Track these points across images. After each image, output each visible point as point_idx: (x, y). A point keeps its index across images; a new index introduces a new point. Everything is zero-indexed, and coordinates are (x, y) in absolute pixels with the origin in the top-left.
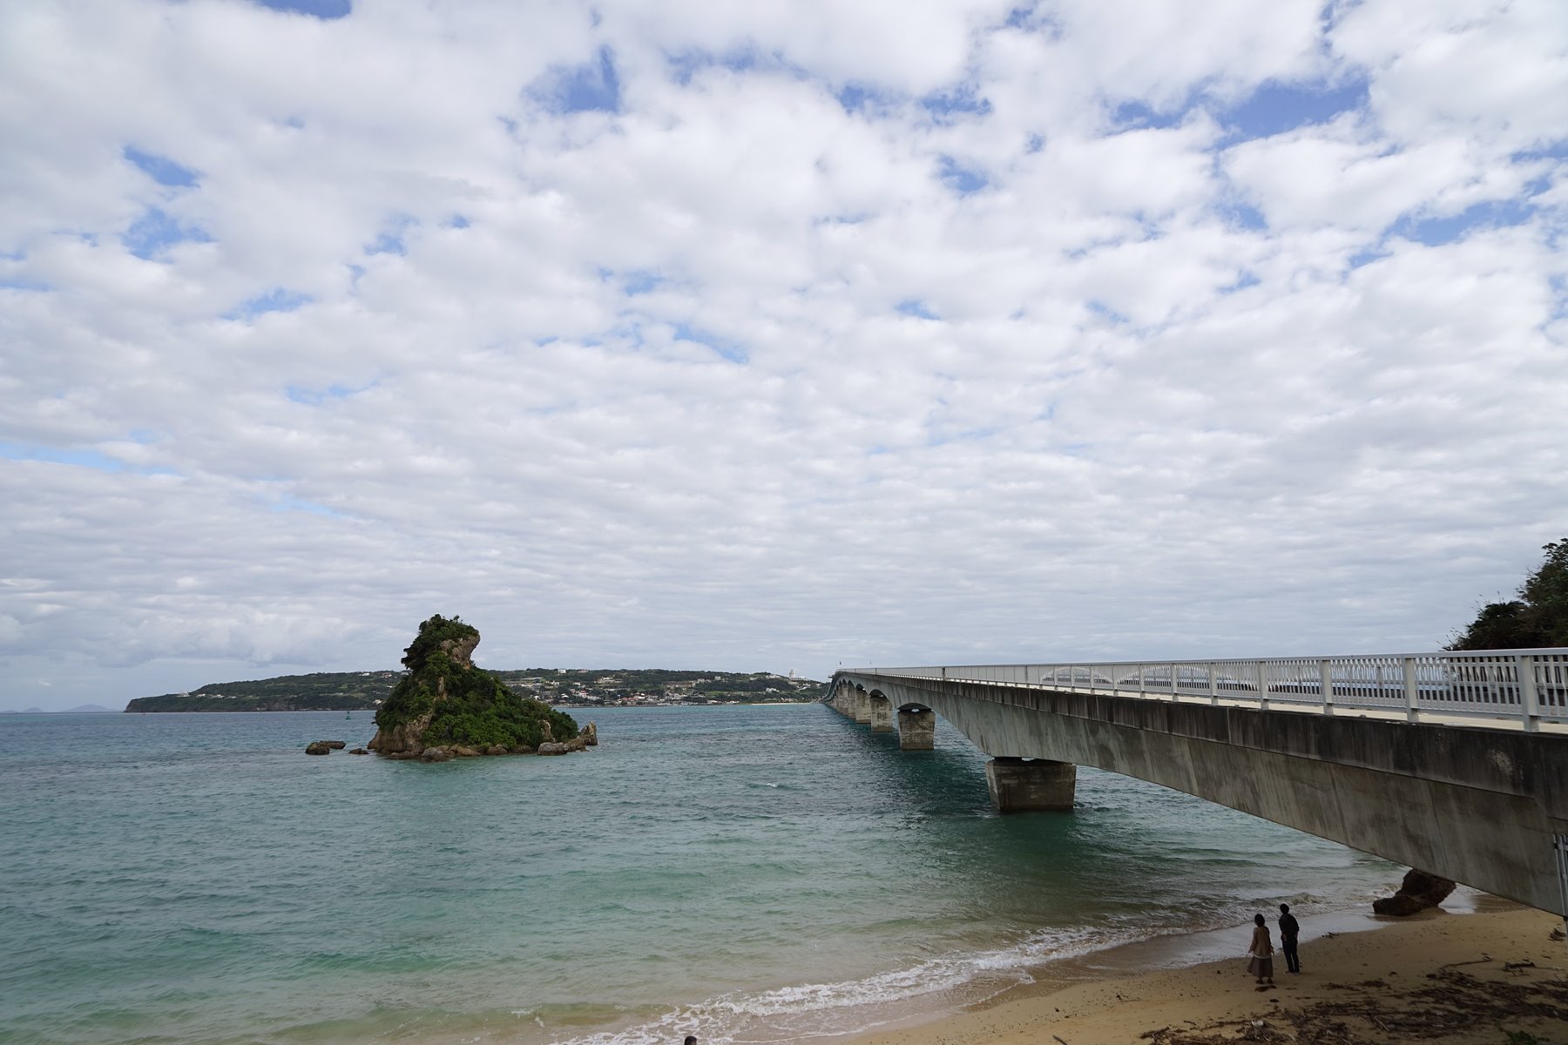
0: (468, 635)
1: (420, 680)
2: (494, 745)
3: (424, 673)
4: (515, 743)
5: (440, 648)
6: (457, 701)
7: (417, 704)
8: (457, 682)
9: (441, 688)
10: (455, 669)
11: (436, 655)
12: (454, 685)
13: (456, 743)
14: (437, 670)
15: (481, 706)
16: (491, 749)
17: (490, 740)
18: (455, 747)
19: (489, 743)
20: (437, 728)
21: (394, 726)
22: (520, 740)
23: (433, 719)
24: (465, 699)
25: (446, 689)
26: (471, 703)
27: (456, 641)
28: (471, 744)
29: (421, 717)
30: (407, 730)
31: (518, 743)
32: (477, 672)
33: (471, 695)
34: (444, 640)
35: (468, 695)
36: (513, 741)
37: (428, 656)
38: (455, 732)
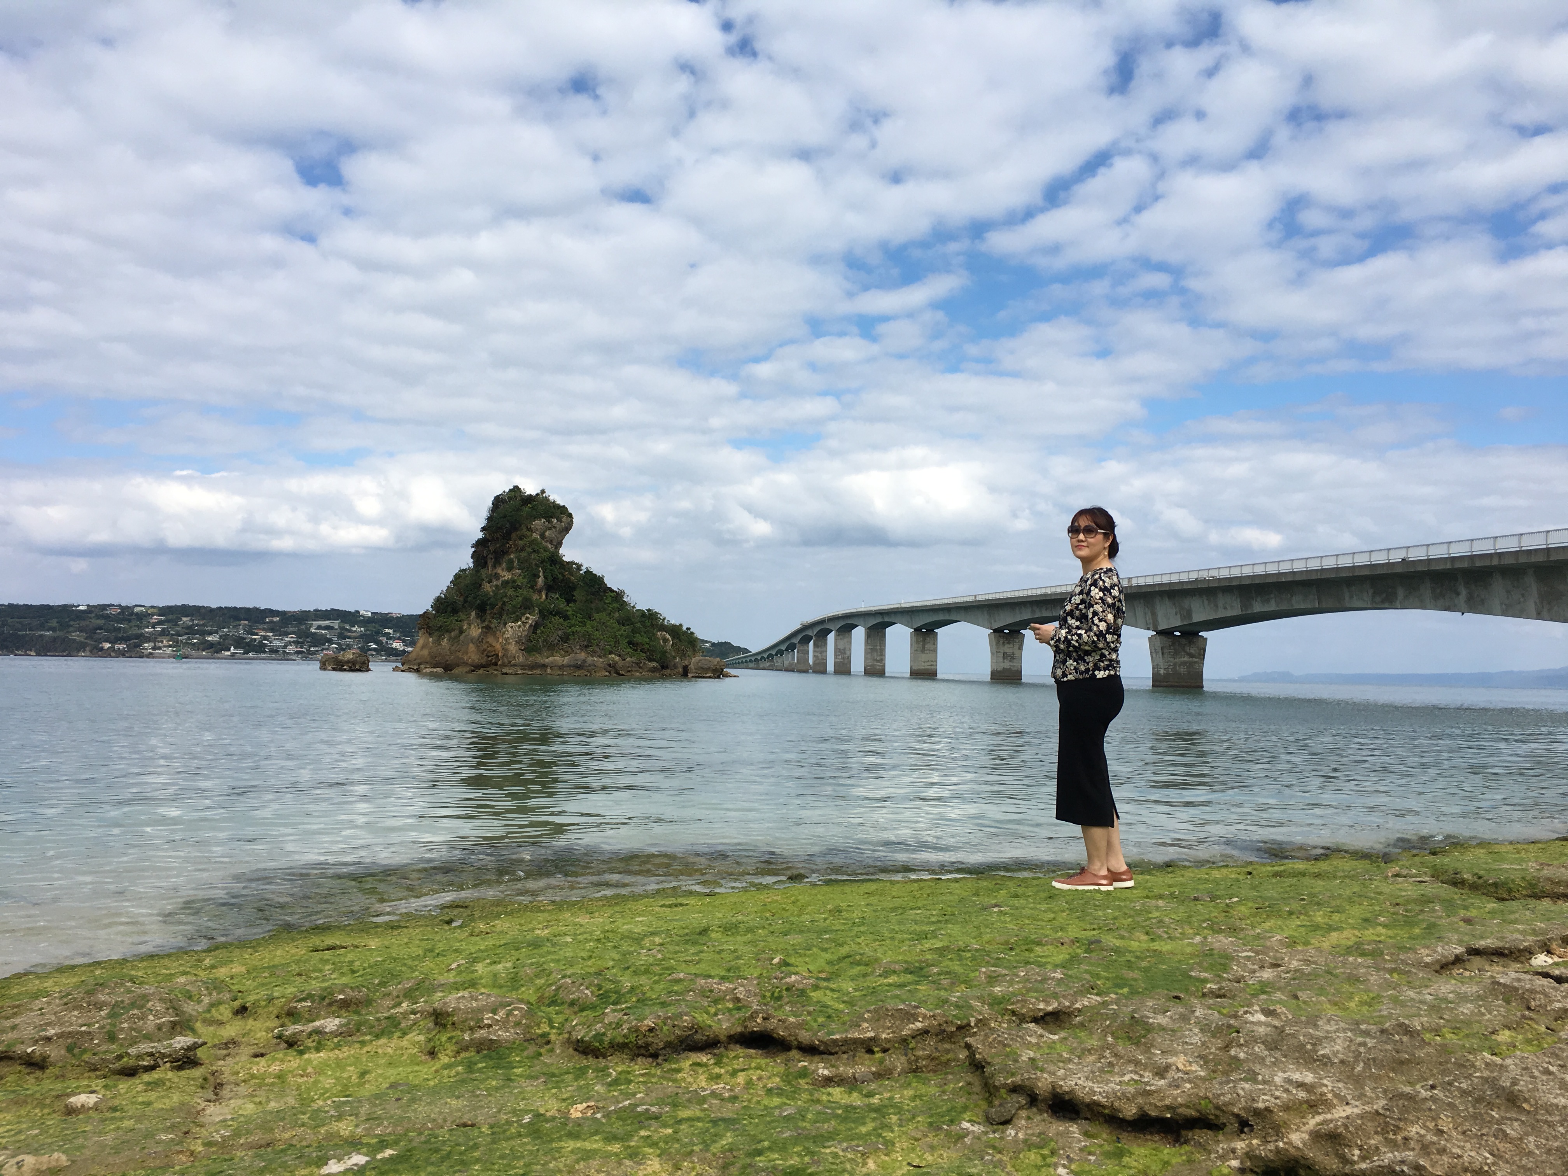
0: (560, 516)
5: (531, 530)
6: (561, 601)
11: (531, 539)
14: (535, 557)
23: (538, 624)
24: (571, 598)
25: (545, 584)
32: (568, 565)
37: (519, 538)
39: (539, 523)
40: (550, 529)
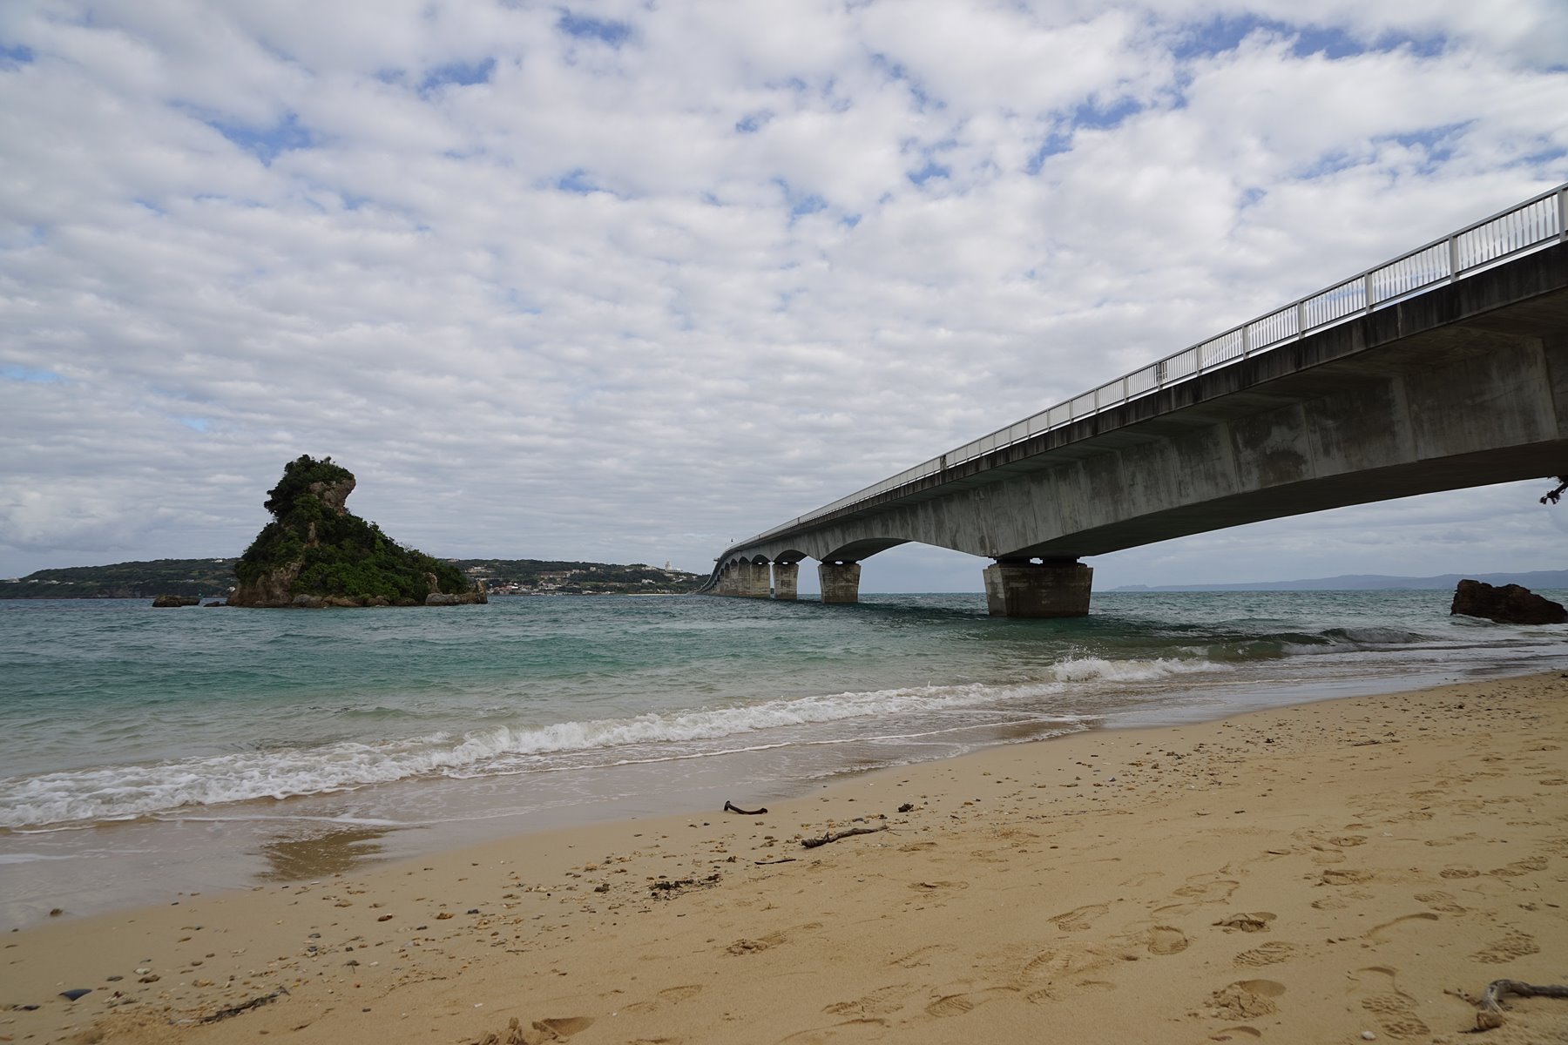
0: (342, 479)
1: (287, 525)
2: (374, 596)
3: (291, 518)
4: (399, 595)
5: (310, 491)
6: (330, 549)
7: (284, 551)
8: (331, 529)
9: (312, 534)
10: (328, 515)
11: (306, 498)
12: (327, 531)
13: (331, 594)
14: (306, 514)
15: (359, 555)
16: (371, 600)
17: (370, 592)
18: (329, 598)
19: (368, 595)
20: (308, 577)
21: (258, 577)
22: (404, 592)
23: (303, 568)
24: (340, 547)
25: (317, 535)
26: (347, 552)
27: (329, 484)
28: (347, 595)
29: (289, 565)
30: (273, 580)
31: (401, 596)
32: (352, 519)
33: (346, 543)
34: (314, 481)
35: (343, 543)
36: (396, 593)
37: (296, 498)
38: (329, 580)
39: (317, 486)
40: (329, 490)
